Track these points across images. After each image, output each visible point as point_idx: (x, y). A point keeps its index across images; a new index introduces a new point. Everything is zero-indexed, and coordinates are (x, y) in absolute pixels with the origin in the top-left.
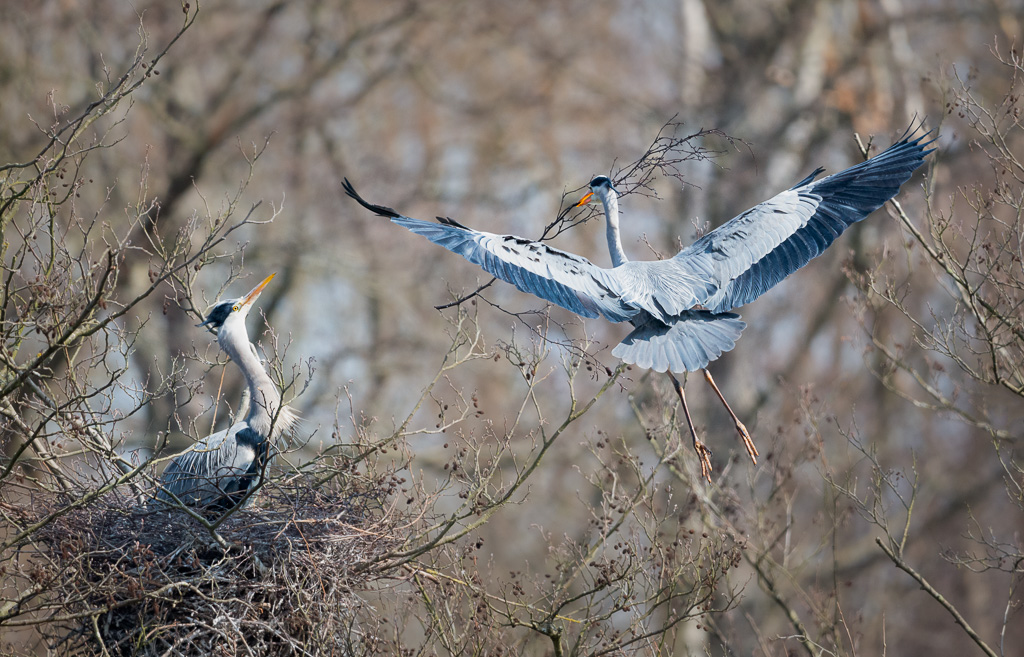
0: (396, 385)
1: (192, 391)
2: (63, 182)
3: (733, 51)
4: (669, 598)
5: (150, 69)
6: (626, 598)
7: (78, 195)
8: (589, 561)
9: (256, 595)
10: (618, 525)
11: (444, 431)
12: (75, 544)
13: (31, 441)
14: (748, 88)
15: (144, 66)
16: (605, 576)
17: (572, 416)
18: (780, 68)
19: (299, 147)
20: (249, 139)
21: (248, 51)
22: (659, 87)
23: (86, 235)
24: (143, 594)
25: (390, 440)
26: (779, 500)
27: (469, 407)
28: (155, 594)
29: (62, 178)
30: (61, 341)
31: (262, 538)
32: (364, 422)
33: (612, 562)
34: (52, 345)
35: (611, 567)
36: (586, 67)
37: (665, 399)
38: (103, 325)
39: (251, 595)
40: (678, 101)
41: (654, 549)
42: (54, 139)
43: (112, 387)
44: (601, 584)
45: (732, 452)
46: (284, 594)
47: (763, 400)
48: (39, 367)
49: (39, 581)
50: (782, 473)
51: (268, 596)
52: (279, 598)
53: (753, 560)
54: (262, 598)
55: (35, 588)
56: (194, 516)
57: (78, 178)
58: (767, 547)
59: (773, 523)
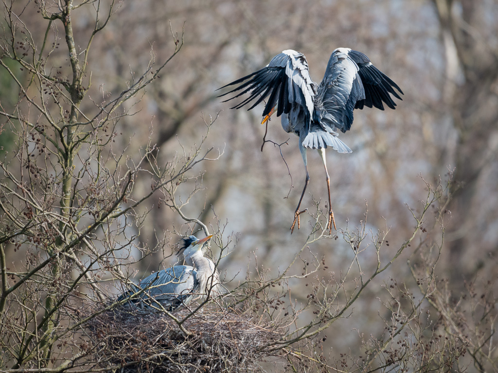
2: (106, 134)
3: (472, 75)
5: (156, 75)
6: (403, 371)
7: (114, 141)
8: (383, 350)
9: (202, 361)
10: (400, 331)
11: (306, 277)
12: (105, 330)
13: (84, 273)
14: (481, 96)
15: (152, 73)
16: (391, 358)
17: (378, 271)
19: (235, 118)
20: (208, 113)
21: (208, 66)
22: (432, 93)
23: (117, 162)
24: (141, 360)
25: (277, 280)
26: (487, 320)
27: (320, 264)
28: (147, 359)
29: (105, 131)
30: (102, 220)
31: (206, 330)
32: (263, 271)
33: (396, 351)
34: (97, 221)
35: (395, 353)
37: (427, 263)
38: (124, 213)
39: (199, 361)
40: (441, 101)
41: (419, 344)
42: (102, 110)
43: (130, 245)
44: (389, 362)
45: (462, 293)
46: (217, 361)
47: (480, 266)
48: (89, 233)
49: (85, 350)
50: (489, 306)
51: (208, 362)
52: (214, 364)
53: (472, 352)
54: (205, 363)
55: (82, 353)
56: (171, 317)
57: (114, 131)
58: (480, 346)
59: (484, 333)
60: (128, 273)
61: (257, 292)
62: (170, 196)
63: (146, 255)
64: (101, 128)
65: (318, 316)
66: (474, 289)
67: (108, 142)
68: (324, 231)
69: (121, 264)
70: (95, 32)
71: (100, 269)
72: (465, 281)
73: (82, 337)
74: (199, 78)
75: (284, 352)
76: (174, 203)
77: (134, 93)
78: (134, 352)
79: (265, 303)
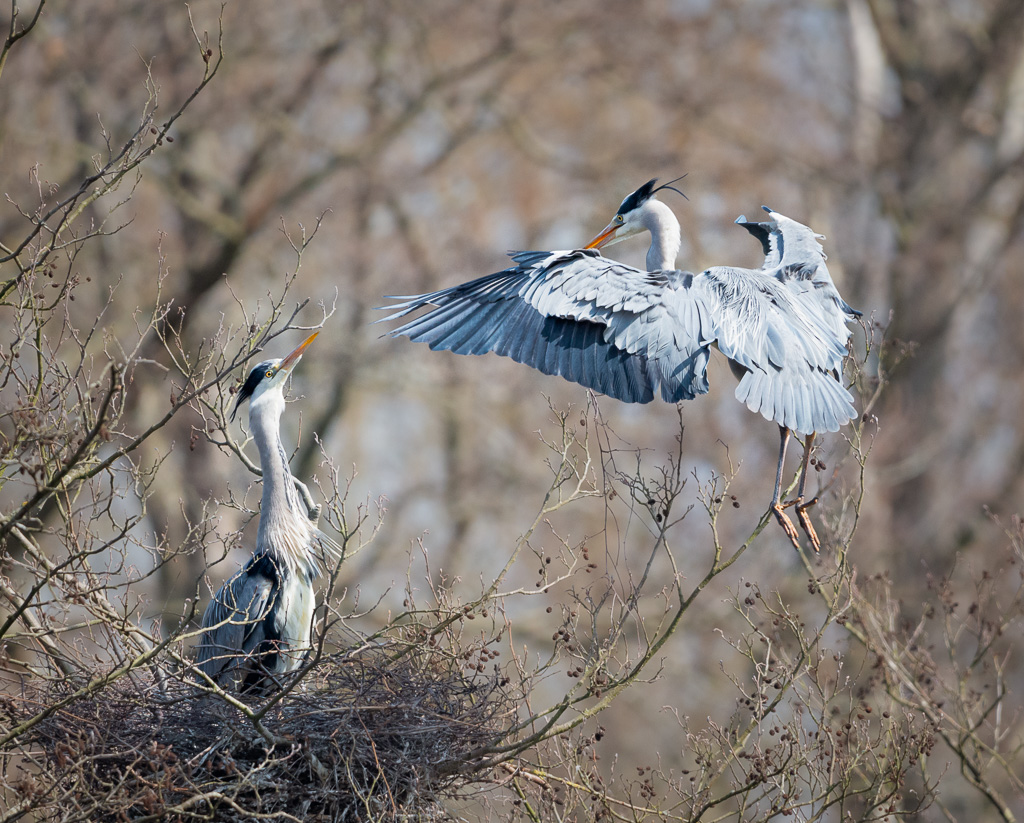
0: (482, 532)
1: (227, 544)
2: (51, 282)
3: (918, 91)
4: (842, 797)
5: (162, 135)
6: (786, 798)
7: (72, 298)
8: (737, 751)
9: (314, 804)
10: (774, 704)
11: (546, 591)
12: (74, 746)
13: (20, 611)
14: (941, 138)
15: (153, 131)
16: (758, 771)
17: (716, 568)
18: (978, 113)
19: (362, 226)
20: (299, 219)
21: (290, 108)
22: (824, 140)
23: (83, 347)
24: (163, 810)
25: (478, 604)
26: (986, 666)
27: (576, 562)
28: (179, 809)
29: (51, 276)
30: (54, 484)
31: (320, 730)
32: (443, 583)
33: (767, 752)
34: (41, 489)
35: (767, 758)
36: (732, 116)
37: (837, 536)
38: (106, 465)
39: (306, 804)
40: (848, 157)
41: (822, 733)
42: (40, 226)
43: (125, 539)
44: (755, 780)
45: (926, 606)
46: (349, 803)
47: (965, 539)
48: (25, 517)
49: (28, 795)
50: (990, 630)
51: (328, 806)
52: (342, 807)
53: (955, 743)
54: (321, 809)
55: (24, 805)
56: (232, 703)
57: (71, 275)
58: (972, 726)
59: (979, 695)
60: (126, 607)
61: (433, 635)
62: (216, 420)
63: (164, 562)
64: (40, 268)
65: (582, 681)
66: (952, 594)
67: (58, 301)
68: (581, 481)
69: (104, 587)
70: (12, 41)
71: (54, 601)
72: (929, 575)
73: (23, 765)
74: (275, 138)
75: (505, 770)
76: (228, 434)
77: (115, 180)
78: (147, 794)
79: (454, 659)
